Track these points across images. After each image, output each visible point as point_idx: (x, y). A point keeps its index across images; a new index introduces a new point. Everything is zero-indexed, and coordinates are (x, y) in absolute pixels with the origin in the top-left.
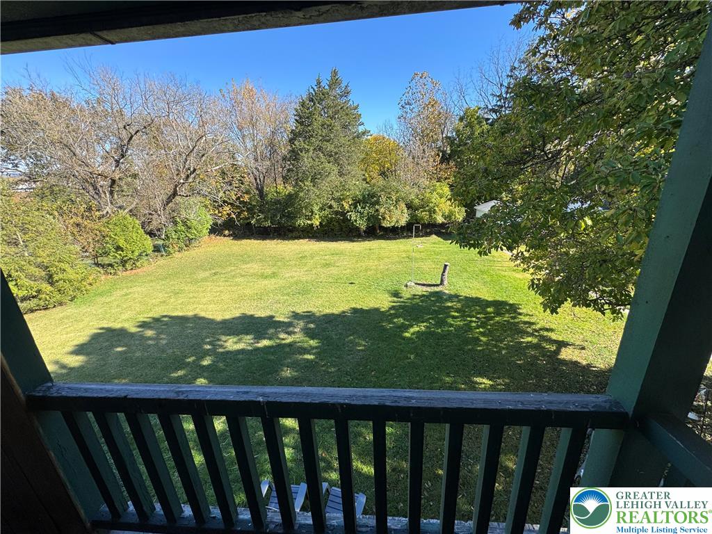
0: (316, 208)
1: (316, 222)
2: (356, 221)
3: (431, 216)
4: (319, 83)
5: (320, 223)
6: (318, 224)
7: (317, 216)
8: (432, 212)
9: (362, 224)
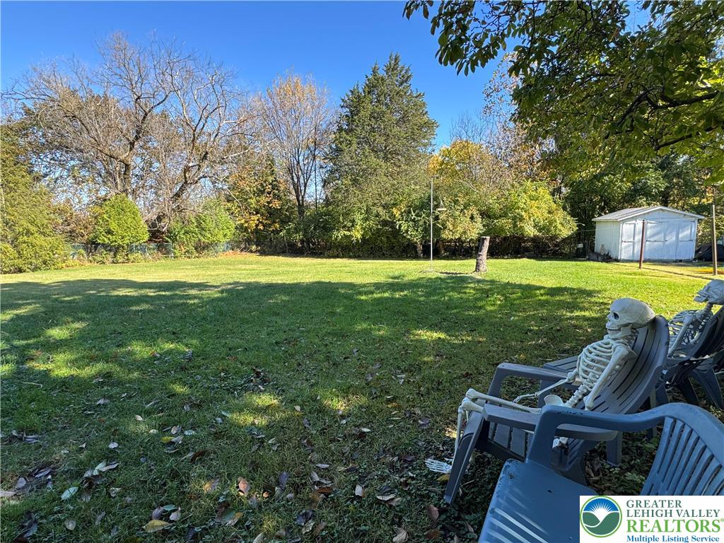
0: (358, 217)
1: (357, 234)
2: (407, 231)
3: (515, 226)
4: (374, 71)
5: (363, 235)
6: (359, 236)
7: (358, 227)
8: (517, 219)
9: (415, 236)
